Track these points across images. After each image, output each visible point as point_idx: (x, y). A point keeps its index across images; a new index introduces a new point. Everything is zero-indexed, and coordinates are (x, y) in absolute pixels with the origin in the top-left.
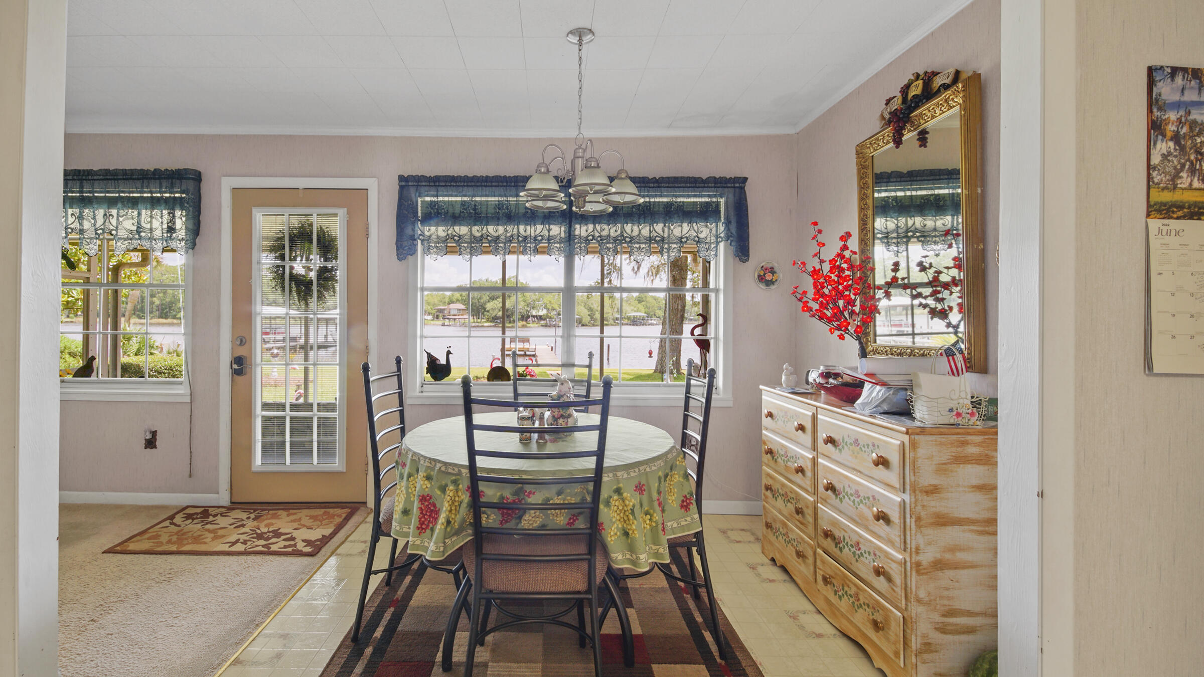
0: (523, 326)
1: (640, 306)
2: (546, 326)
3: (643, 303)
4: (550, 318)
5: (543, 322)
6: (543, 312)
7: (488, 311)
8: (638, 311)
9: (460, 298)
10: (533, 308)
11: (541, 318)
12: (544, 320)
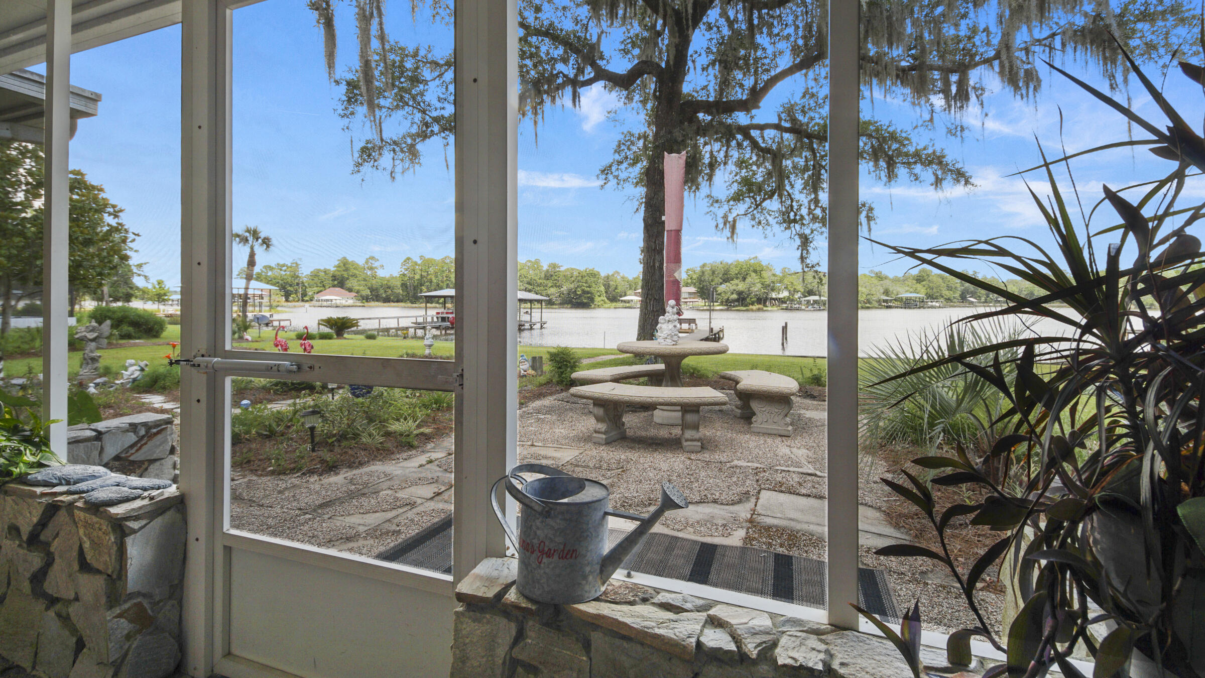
0: (759, 310)
1: (919, 286)
2: (786, 309)
3: (924, 283)
4: (793, 300)
5: (784, 306)
6: (785, 294)
7: (719, 294)
8: (916, 291)
9: (690, 281)
10: (773, 290)
11: (782, 301)
12: (785, 303)
